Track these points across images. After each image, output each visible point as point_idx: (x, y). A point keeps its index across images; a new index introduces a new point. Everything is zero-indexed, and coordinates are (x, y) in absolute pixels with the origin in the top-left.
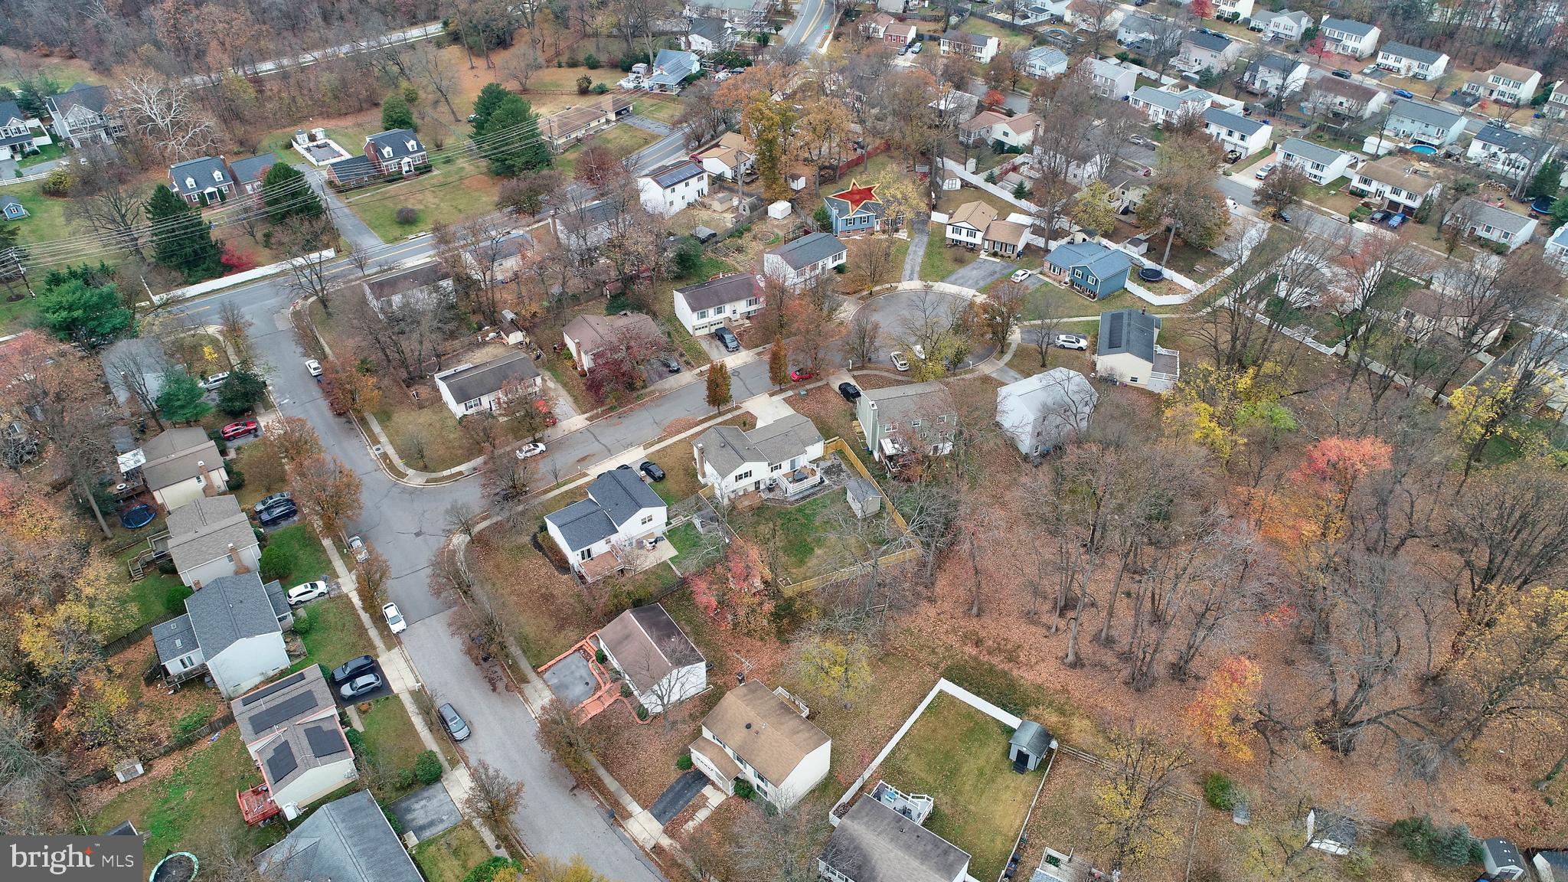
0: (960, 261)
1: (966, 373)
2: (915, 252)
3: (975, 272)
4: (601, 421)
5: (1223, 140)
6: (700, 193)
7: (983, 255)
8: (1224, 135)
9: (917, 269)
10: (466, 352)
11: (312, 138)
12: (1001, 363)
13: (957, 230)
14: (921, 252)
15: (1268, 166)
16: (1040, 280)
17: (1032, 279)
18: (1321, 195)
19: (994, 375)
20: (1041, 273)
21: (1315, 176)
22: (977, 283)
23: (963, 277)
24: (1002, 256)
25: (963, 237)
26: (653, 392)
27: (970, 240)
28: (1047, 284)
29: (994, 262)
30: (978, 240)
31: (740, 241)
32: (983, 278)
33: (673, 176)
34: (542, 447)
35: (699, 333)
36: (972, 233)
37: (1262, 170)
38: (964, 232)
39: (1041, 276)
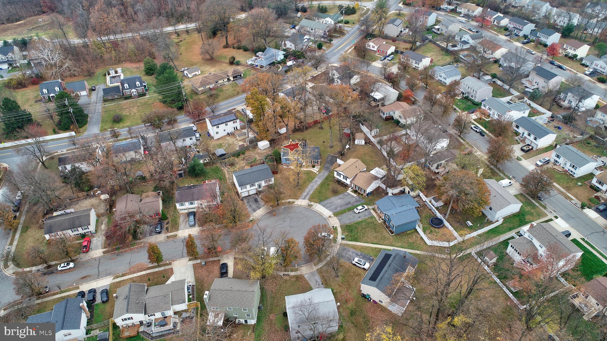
0: (335, 193)
1: (292, 271)
2: (317, 181)
3: (339, 201)
4: (108, 255)
5: (525, 137)
6: (236, 129)
7: (349, 191)
8: (526, 135)
9: (311, 192)
10: (83, 199)
11: (116, 72)
12: (315, 268)
13: (339, 175)
14: (319, 183)
15: (544, 159)
16: (370, 213)
17: (366, 213)
18: (571, 184)
19: (306, 276)
20: (373, 209)
21: (572, 171)
22: (336, 208)
23: (331, 203)
24: (359, 193)
25: (341, 178)
26: (141, 243)
27: (344, 180)
28: (373, 217)
29: (353, 196)
30: (348, 182)
31: (236, 159)
32: (341, 206)
33: (220, 120)
34: (72, 265)
35: (182, 212)
36: (346, 178)
37: (540, 161)
38: (342, 176)
39: (372, 211)
